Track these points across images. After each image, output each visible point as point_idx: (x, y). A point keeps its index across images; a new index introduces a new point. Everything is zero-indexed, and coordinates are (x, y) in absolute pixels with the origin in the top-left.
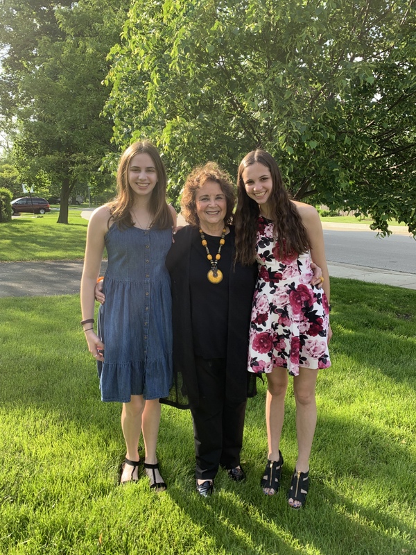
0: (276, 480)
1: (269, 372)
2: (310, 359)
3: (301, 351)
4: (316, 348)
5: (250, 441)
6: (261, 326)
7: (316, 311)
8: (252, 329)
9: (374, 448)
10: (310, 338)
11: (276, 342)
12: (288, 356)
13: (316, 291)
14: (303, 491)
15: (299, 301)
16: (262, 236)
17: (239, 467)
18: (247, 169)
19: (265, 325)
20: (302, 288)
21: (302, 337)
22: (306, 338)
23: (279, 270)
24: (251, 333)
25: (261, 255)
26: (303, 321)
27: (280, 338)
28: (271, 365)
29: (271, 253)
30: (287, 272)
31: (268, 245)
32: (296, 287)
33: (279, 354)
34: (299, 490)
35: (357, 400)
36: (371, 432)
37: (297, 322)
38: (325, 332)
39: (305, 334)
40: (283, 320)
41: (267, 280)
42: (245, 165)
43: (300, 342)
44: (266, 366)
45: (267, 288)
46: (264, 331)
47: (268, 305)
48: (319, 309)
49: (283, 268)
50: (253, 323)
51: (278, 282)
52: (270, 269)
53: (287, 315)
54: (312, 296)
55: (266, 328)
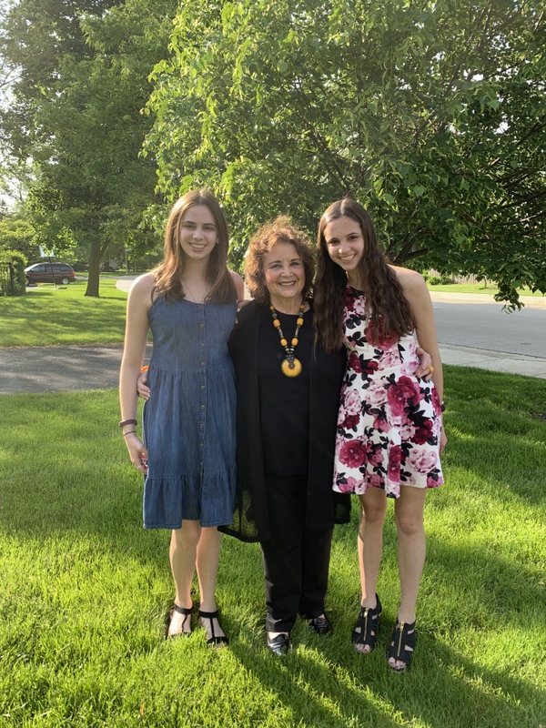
0: (373, 634)
1: (361, 493)
2: (416, 475)
3: (404, 464)
4: (423, 460)
5: (337, 582)
6: (350, 431)
7: (423, 411)
8: (338, 435)
9: (502, 591)
10: (416, 447)
11: (371, 453)
12: (386, 472)
13: (423, 385)
14: (408, 648)
15: (400, 399)
16: (350, 313)
17: (323, 616)
18: (330, 225)
19: (355, 430)
20: (404, 380)
21: (405, 446)
22: (411, 447)
23: (375, 357)
24: (337, 441)
25: (349, 338)
26: (406, 424)
27: (376, 448)
28: (364, 484)
29: (363, 335)
30: (384, 361)
31: (358, 324)
32: (396, 380)
33: (375, 470)
34: (403, 647)
35: (479, 527)
36: (498, 570)
37: (399, 426)
38: (436, 439)
39: (409, 442)
40: (379, 424)
41: (358, 371)
42: (328, 219)
43: (402, 452)
44: (357, 485)
45: (359, 382)
46: (354, 438)
47: (359, 403)
48: (427, 409)
49: (379, 354)
50: (340, 427)
51: (372, 373)
52: (362, 356)
53: (385, 416)
54: (418, 391)
55: (358, 434)
